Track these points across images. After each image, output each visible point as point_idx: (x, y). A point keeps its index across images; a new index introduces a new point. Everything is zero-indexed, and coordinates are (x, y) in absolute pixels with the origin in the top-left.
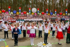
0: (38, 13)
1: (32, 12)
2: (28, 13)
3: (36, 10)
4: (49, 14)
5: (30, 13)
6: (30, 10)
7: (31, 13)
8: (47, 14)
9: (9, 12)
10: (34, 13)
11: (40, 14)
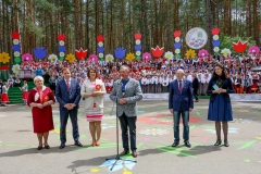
0: (216, 49)
1: (189, 48)
2: (169, 55)
3: (205, 37)
5: (178, 51)
6: (177, 40)
7: (183, 55)
9: (101, 55)
10: (197, 51)
11: (223, 51)
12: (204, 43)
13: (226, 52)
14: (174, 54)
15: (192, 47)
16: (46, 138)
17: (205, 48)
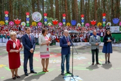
0: (46, 23)
1: (33, 21)
2: (23, 24)
3: (41, 17)
4: (68, 24)
5: (28, 22)
6: (28, 16)
7: (30, 23)
8: (64, 23)
10: (37, 23)
11: (48, 24)
12: (40, 19)
13: (50, 24)
14: (26, 23)
15: (35, 20)
16: (16, 72)
17: (41, 22)
